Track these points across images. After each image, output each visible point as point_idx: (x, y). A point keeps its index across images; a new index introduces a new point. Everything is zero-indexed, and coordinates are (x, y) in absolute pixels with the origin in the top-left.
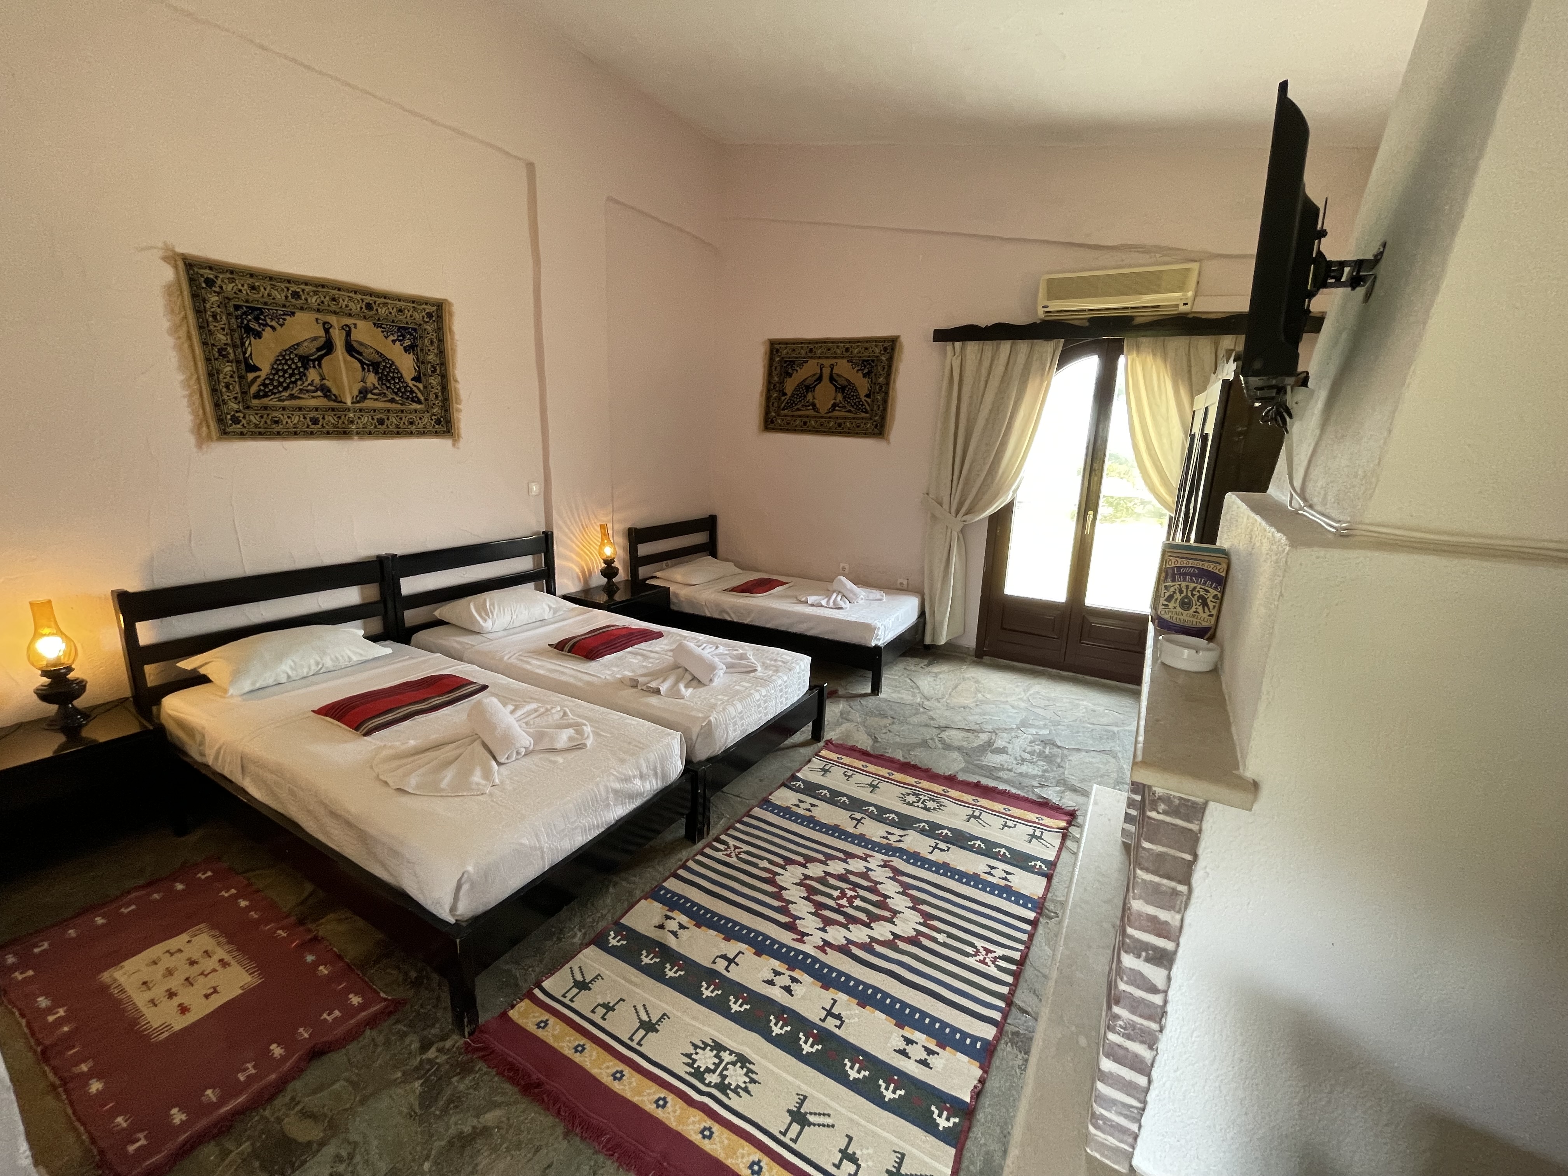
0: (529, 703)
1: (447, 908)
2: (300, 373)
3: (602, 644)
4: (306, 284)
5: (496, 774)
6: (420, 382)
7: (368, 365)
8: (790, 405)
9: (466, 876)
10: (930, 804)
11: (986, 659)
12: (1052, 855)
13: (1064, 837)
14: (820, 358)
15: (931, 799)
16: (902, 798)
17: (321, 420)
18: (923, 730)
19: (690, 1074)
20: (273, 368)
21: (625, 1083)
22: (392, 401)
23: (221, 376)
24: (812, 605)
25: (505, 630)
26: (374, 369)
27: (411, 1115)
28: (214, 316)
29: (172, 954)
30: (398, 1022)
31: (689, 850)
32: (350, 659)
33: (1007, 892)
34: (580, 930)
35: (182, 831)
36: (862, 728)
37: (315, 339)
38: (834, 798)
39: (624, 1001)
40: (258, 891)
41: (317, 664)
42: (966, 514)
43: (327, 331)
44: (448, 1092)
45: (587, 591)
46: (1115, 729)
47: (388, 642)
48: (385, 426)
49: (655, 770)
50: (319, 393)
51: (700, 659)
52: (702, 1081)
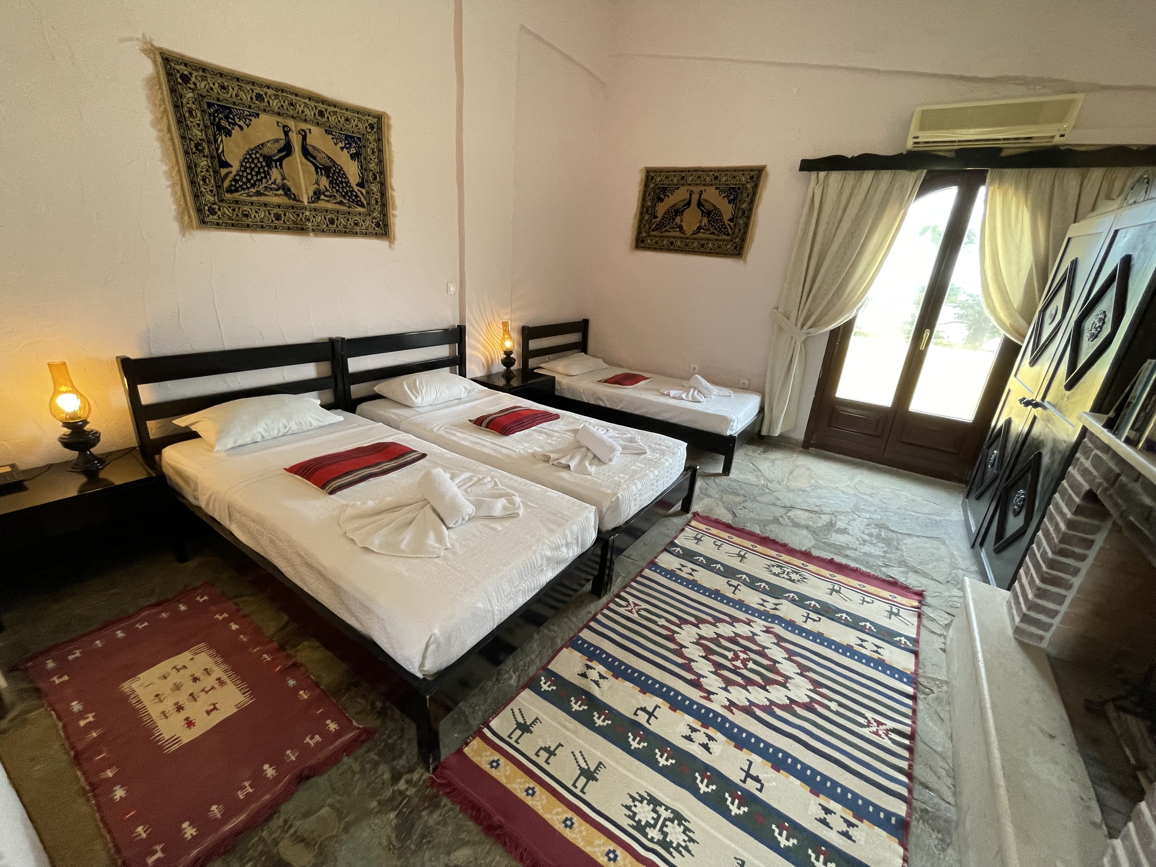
0: (465, 472)
1: (417, 665)
2: (264, 172)
3: (513, 422)
4: (268, 88)
5: (447, 539)
6: (363, 187)
7: (321, 169)
8: (660, 226)
9: (433, 638)
10: (794, 576)
11: (812, 450)
12: (912, 632)
13: (919, 616)
14: (690, 185)
15: (794, 572)
16: (768, 568)
17: (283, 216)
18: (773, 509)
19: (632, 827)
20: (242, 165)
21: (576, 831)
22: (341, 203)
23: (199, 170)
24: (674, 398)
25: (431, 405)
26: (325, 173)
27: (390, 848)
28: (190, 111)
29: (178, 670)
30: (369, 750)
31: (595, 604)
32: (311, 425)
33: (880, 664)
34: (515, 673)
35: (183, 558)
36: (720, 504)
37: (276, 141)
38: (709, 564)
39: (562, 746)
40: (245, 616)
41: (285, 427)
42: (811, 327)
43: (286, 134)
44: (419, 828)
45: (489, 376)
46: (938, 518)
47: (339, 411)
48: (335, 226)
49: (577, 539)
50: (281, 192)
51: (601, 441)
52: (645, 835)
